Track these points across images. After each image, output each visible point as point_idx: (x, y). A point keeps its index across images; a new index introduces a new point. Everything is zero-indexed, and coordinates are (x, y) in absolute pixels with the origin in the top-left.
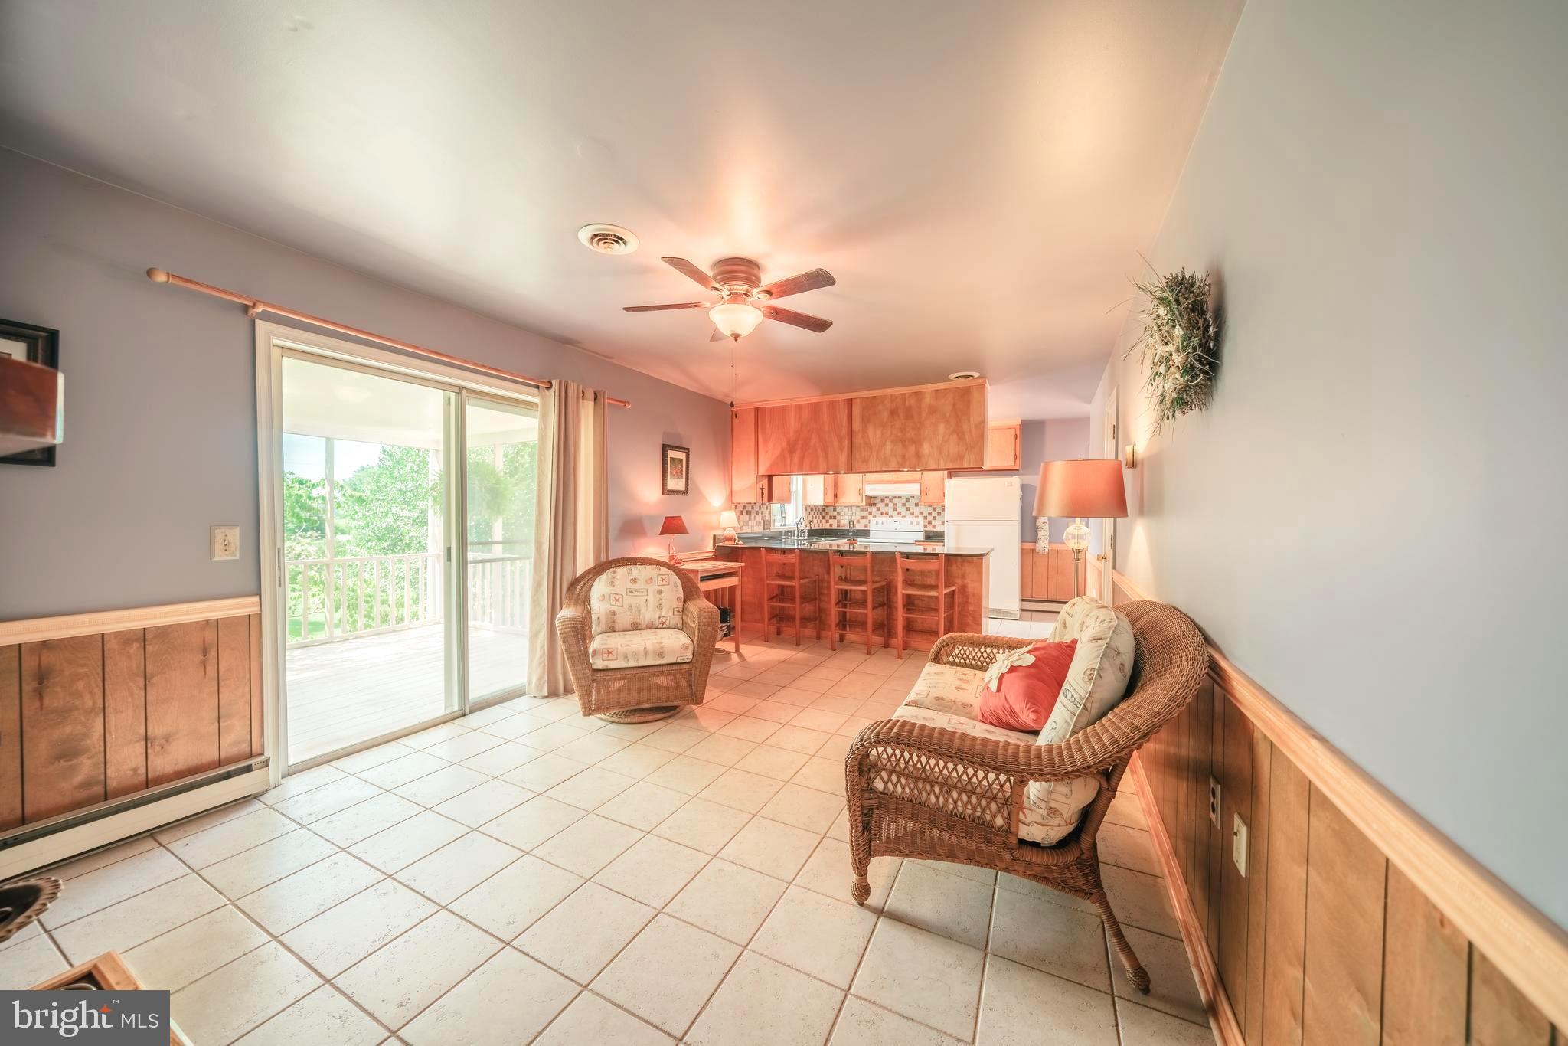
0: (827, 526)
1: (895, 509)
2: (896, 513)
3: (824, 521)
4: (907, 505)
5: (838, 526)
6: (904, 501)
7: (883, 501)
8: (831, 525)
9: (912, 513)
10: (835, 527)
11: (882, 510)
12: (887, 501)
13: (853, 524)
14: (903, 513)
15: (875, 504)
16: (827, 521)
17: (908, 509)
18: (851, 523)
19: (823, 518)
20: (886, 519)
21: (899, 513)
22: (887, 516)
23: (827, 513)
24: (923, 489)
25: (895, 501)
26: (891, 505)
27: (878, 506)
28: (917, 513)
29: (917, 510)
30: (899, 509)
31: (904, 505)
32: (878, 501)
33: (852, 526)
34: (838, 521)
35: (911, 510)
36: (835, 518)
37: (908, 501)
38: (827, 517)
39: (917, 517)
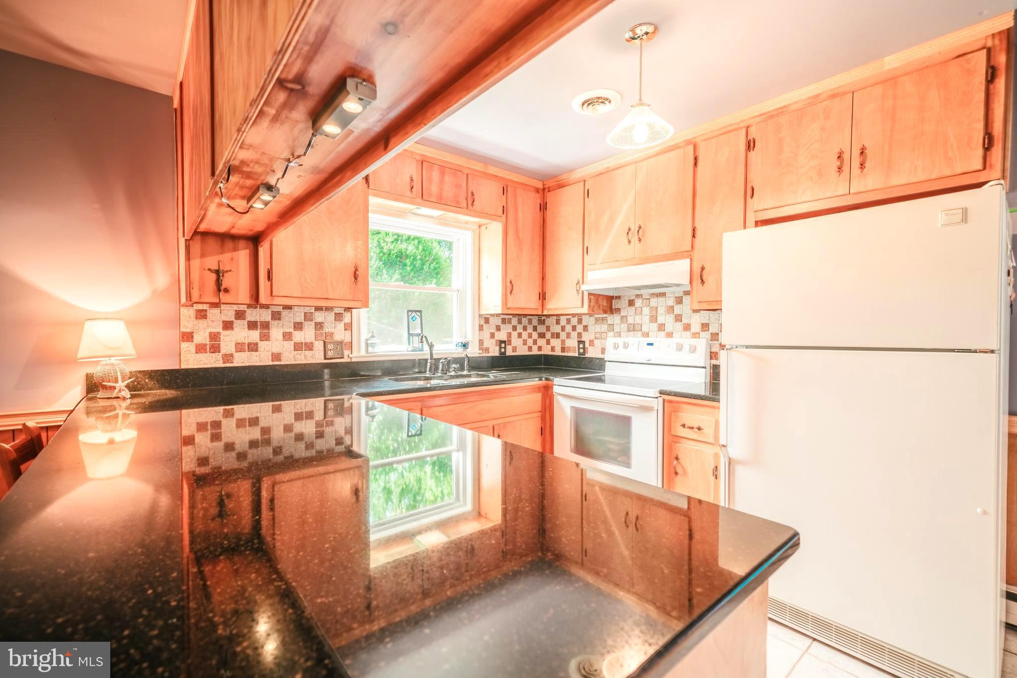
0: (547, 351)
1: (654, 319)
2: (654, 326)
3: (542, 342)
4: (678, 310)
5: (563, 349)
6: (671, 302)
7: (631, 303)
8: (553, 349)
9: (687, 327)
10: (558, 352)
11: (630, 320)
12: (638, 303)
13: (584, 348)
14: (669, 328)
15: (618, 310)
16: (548, 342)
17: (678, 318)
18: (581, 346)
19: (542, 335)
20: (635, 340)
21: (661, 327)
22: (640, 333)
23: (548, 328)
24: (697, 270)
25: (654, 302)
26: (646, 311)
27: (623, 313)
28: (696, 327)
29: (696, 321)
30: (661, 319)
31: (671, 309)
32: (622, 304)
33: (582, 351)
34: (563, 342)
35: (685, 321)
36: (558, 336)
37: (679, 301)
38: (548, 335)
39: (696, 335)
